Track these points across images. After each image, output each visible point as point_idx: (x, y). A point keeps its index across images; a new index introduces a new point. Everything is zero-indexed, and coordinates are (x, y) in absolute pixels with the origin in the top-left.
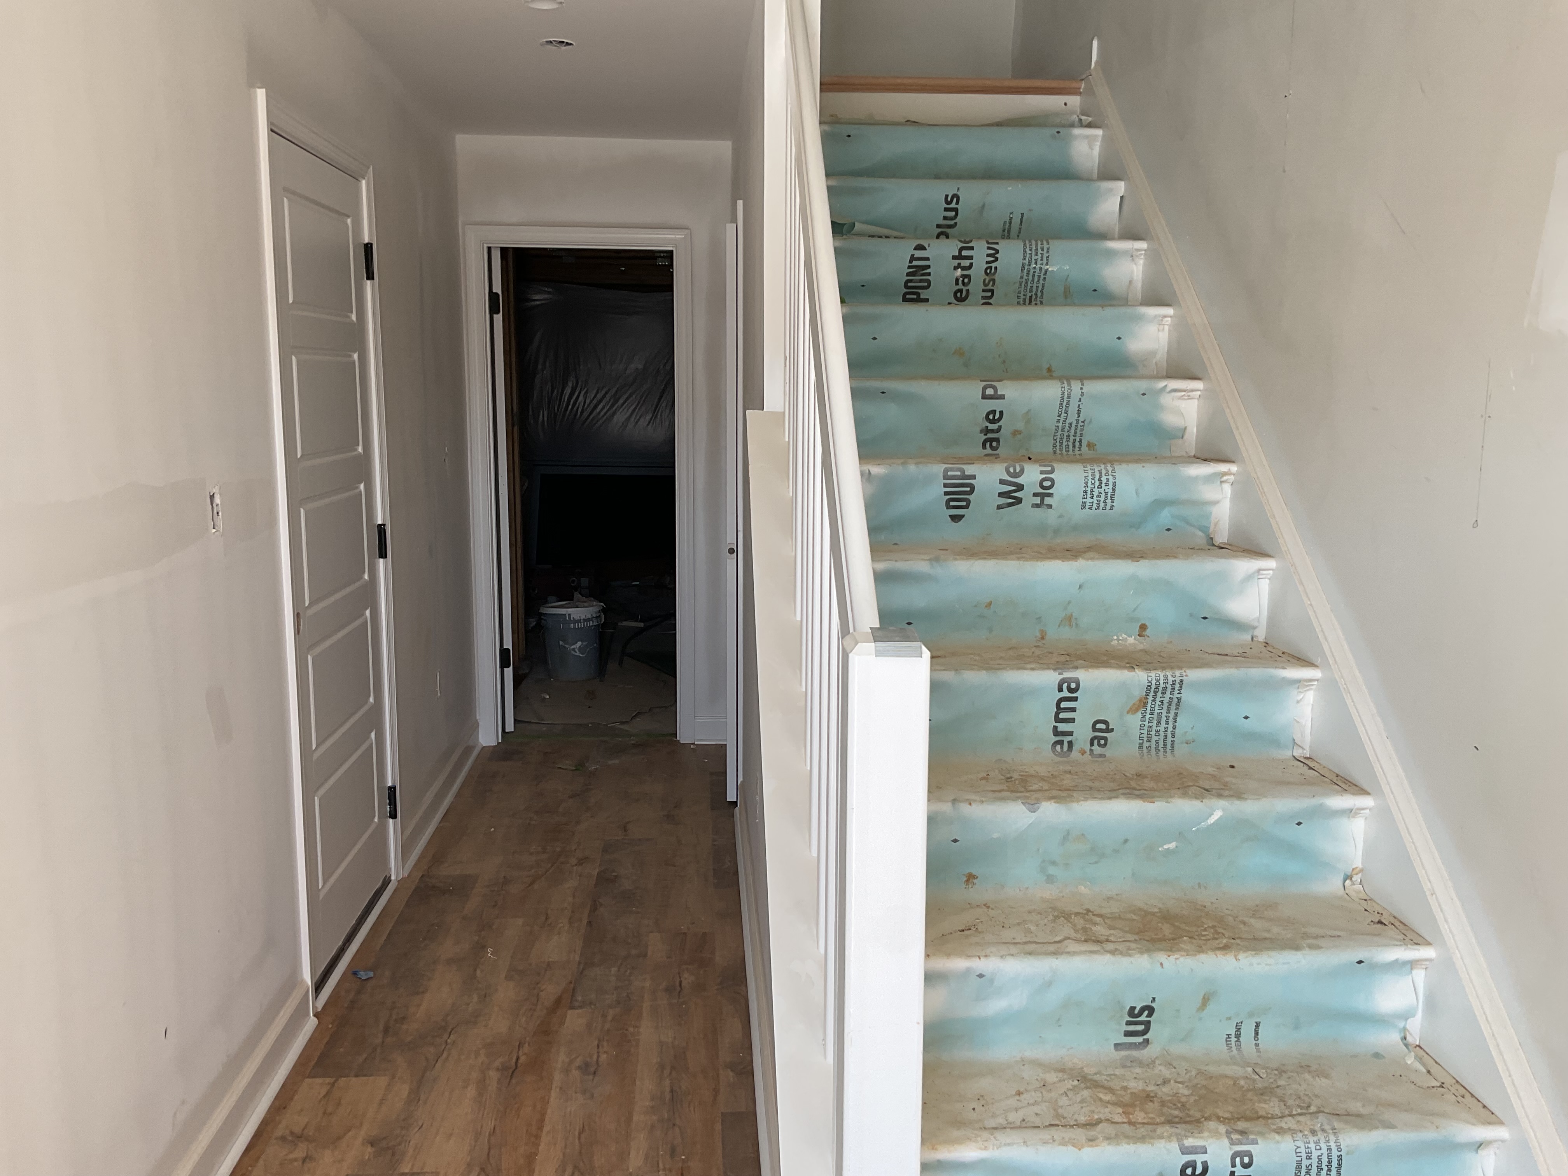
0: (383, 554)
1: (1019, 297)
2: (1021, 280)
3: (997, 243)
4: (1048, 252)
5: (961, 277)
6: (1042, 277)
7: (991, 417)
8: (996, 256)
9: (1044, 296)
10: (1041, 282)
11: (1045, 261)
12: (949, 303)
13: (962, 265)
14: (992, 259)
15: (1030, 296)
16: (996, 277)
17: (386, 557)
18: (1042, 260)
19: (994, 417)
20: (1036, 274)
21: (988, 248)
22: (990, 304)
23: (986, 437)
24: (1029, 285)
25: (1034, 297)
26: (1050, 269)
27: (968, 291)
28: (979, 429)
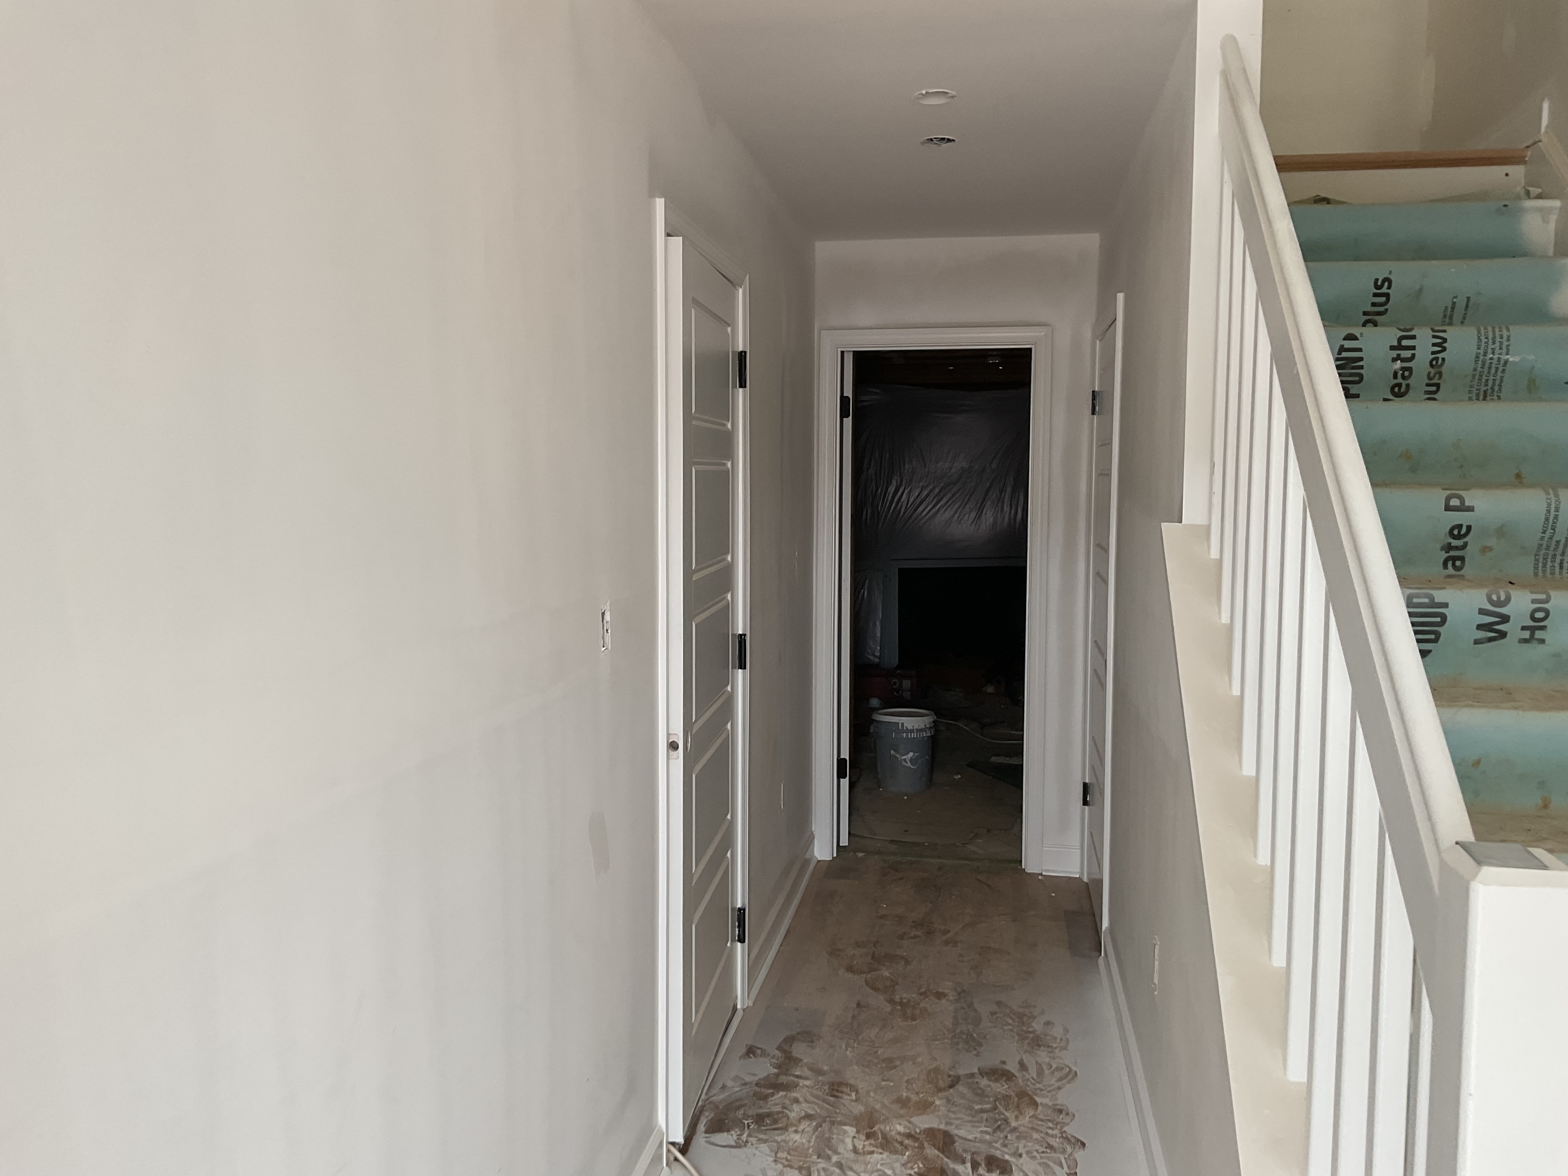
0: (742, 666)
1: (1470, 392)
2: (1474, 373)
3: (1445, 331)
4: (1508, 340)
5: (1401, 370)
6: (1501, 369)
7: (1456, 532)
8: (1444, 345)
9: (1503, 389)
10: (1499, 374)
11: (1504, 351)
12: (1385, 400)
13: (1402, 356)
14: (1439, 349)
15: (1484, 391)
16: (1444, 369)
17: (745, 668)
18: (1501, 349)
19: (1459, 532)
20: (1494, 366)
21: (1434, 337)
22: (1434, 399)
23: (1448, 555)
24: (1484, 378)
25: (1490, 391)
26: (1511, 359)
27: (1408, 386)
28: (1439, 546)
